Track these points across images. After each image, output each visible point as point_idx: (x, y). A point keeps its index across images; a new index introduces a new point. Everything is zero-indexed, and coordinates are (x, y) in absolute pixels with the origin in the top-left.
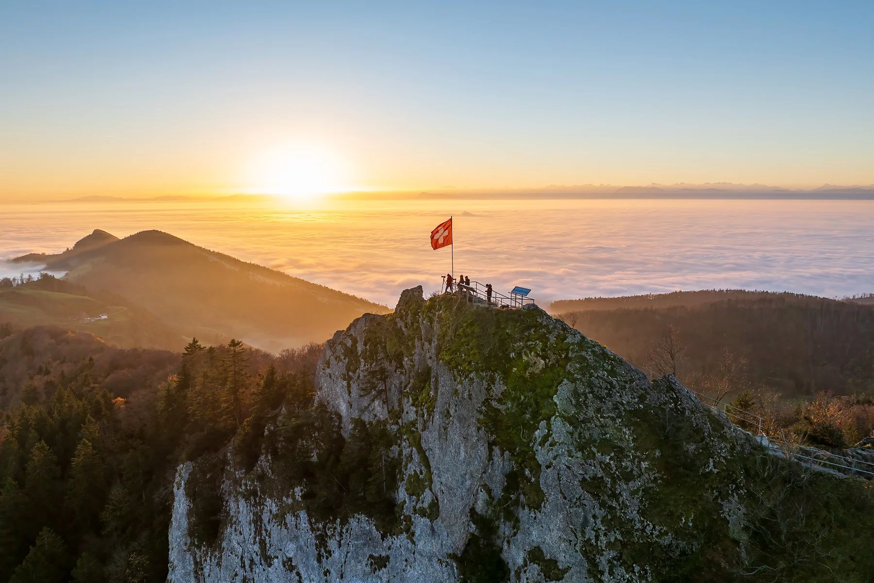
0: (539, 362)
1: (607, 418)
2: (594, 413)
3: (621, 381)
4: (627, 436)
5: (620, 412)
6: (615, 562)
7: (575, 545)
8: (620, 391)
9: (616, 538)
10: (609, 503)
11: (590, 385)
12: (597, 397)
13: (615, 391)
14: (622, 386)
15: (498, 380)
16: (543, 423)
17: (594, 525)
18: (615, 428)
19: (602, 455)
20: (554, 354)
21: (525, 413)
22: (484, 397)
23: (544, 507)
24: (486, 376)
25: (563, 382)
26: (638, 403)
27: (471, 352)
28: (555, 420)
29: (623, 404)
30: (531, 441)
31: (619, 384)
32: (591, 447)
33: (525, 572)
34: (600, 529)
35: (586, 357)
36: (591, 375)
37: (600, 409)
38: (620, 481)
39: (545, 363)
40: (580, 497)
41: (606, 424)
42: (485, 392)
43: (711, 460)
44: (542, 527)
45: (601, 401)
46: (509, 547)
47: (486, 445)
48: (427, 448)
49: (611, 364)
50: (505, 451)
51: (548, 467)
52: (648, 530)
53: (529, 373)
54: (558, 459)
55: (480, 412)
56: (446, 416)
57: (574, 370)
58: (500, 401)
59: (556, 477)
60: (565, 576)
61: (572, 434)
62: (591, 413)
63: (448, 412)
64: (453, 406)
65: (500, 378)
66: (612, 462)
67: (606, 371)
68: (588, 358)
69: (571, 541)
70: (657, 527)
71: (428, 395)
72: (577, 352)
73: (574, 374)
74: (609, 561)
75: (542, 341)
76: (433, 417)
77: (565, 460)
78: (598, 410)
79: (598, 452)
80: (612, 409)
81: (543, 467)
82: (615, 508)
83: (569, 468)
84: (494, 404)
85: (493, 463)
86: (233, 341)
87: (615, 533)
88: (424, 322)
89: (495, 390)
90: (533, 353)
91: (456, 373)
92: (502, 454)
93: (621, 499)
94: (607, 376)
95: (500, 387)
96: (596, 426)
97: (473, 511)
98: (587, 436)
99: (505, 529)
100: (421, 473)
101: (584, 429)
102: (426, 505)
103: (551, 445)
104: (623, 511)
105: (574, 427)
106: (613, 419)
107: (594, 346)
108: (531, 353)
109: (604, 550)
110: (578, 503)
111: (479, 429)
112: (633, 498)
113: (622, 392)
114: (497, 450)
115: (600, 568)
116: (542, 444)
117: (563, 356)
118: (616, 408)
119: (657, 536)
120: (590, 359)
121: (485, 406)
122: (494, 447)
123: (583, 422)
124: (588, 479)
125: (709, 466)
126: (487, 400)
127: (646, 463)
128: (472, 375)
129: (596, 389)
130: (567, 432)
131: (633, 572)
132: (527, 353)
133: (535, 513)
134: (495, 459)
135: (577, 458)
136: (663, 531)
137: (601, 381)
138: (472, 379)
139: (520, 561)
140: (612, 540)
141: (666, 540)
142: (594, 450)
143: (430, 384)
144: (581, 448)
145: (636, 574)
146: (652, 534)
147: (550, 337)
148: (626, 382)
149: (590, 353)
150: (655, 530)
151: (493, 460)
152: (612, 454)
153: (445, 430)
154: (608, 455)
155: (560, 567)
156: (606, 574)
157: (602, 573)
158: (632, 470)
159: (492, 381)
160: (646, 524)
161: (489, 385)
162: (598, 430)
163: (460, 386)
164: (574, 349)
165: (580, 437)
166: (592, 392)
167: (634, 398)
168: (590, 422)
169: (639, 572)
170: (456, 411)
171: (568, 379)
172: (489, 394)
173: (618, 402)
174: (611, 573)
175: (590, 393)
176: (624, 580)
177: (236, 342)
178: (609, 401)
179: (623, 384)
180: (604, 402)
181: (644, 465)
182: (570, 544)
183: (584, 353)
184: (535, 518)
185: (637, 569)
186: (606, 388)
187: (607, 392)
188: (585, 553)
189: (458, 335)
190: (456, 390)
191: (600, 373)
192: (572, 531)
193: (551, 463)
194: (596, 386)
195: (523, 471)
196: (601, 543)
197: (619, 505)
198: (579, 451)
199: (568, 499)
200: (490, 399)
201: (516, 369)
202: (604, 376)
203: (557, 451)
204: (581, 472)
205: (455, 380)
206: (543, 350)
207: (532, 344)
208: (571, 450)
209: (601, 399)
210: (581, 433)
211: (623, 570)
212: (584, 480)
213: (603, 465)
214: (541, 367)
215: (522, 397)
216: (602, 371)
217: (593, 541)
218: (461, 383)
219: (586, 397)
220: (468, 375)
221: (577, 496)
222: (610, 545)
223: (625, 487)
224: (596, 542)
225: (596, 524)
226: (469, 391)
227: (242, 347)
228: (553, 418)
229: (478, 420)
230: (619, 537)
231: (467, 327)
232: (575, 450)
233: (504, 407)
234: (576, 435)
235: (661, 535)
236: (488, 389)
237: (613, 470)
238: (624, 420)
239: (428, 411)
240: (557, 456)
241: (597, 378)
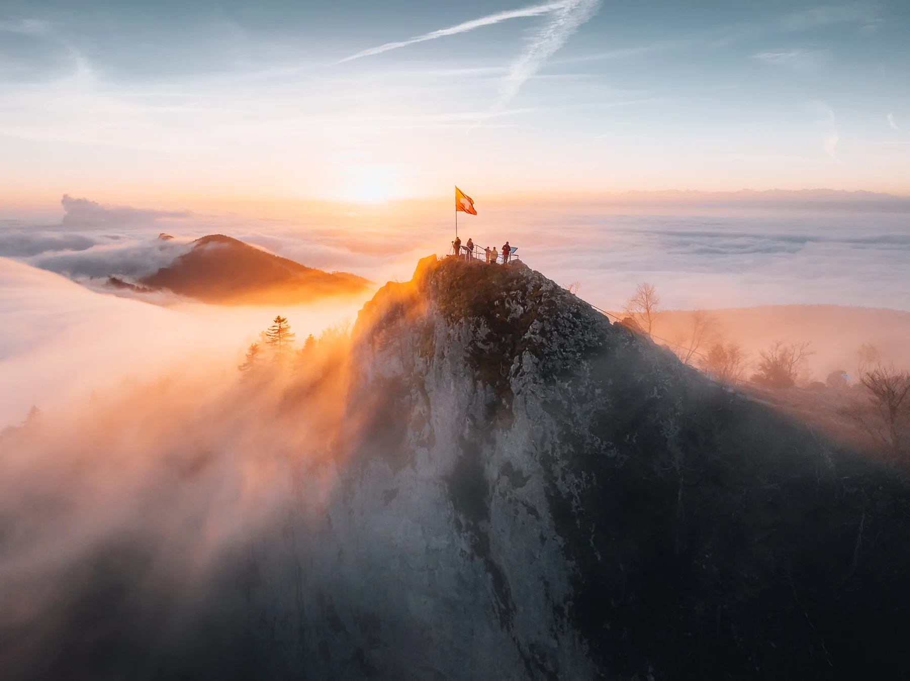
0: (519, 308)
1: (569, 352)
2: (558, 347)
3: (584, 322)
4: (585, 368)
5: (581, 348)
6: (567, 470)
7: (535, 457)
8: (583, 330)
9: (569, 450)
10: (566, 421)
11: (556, 324)
12: (560, 334)
13: (577, 329)
14: (585, 326)
15: (483, 323)
16: (517, 358)
17: (551, 439)
18: (575, 361)
19: (562, 382)
20: (531, 301)
21: (504, 352)
22: (471, 339)
23: (514, 427)
24: (474, 320)
25: (534, 323)
26: (598, 341)
27: (462, 301)
28: (525, 354)
29: (584, 341)
30: (508, 375)
31: (582, 324)
32: (552, 376)
33: (498, 483)
34: (556, 443)
35: (555, 302)
36: (558, 316)
37: (564, 344)
38: (575, 403)
39: (524, 309)
40: (541, 416)
41: (567, 358)
42: (472, 334)
43: (655, 388)
44: (512, 444)
45: (565, 338)
46: (488, 466)
47: (471, 380)
48: (429, 390)
49: (577, 308)
50: (487, 384)
51: (518, 394)
52: (596, 444)
53: (510, 318)
54: (525, 386)
55: (467, 351)
56: (441, 358)
57: (543, 312)
58: (484, 342)
59: (523, 401)
60: (527, 482)
61: (537, 364)
62: (555, 347)
63: (443, 354)
64: (446, 348)
65: (484, 322)
66: (570, 388)
67: (571, 313)
68: (557, 302)
69: (532, 453)
70: (605, 443)
71: (431, 344)
72: (548, 298)
73: (543, 315)
74: (562, 469)
75: (521, 291)
76: (433, 361)
77: (531, 386)
78: (561, 346)
79: (558, 379)
80: (574, 345)
81: (515, 395)
82: (570, 426)
83: (533, 392)
84: (479, 344)
85: (477, 396)
86: (279, 318)
87: (568, 446)
88: (432, 282)
89: (480, 332)
90: (514, 301)
91: (449, 320)
92: (485, 387)
93: (575, 419)
94: (572, 318)
95: (484, 330)
96: (559, 358)
97: (461, 437)
98: (550, 366)
99: (486, 451)
100: (424, 412)
101: (547, 360)
102: (425, 437)
103: (521, 375)
104: (576, 428)
105: (539, 359)
106: (574, 353)
107: (564, 294)
108: (512, 301)
109: (558, 460)
110: (540, 422)
111: (466, 365)
112: (585, 418)
113: (584, 331)
114: (480, 384)
115: (555, 475)
116: (515, 376)
117: (538, 302)
118: (577, 343)
119: (604, 450)
120: (558, 303)
121: (472, 347)
122: (478, 381)
123: (547, 355)
124: (549, 402)
125: (653, 393)
126: (473, 341)
127: (600, 390)
128: (462, 320)
129: (560, 328)
130: (534, 363)
131: (581, 477)
132: (510, 302)
133: (507, 433)
134: (479, 391)
135: (540, 384)
136: (609, 446)
137: (566, 321)
138: (461, 324)
139: (496, 476)
140: (566, 452)
141: (612, 453)
142: (555, 377)
143: (433, 336)
144: (544, 376)
145: (584, 479)
146: (600, 447)
147: (528, 286)
148: (589, 323)
149: (559, 298)
150: (603, 445)
151: (477, 392)
152: (570, 382)
153: (440, 369)
154: (567, 382)
155: (524, 476)
156: (560, 480)
157: (556, 479)
158: (586, 394)
159: (478, 325)
160: (595, 439)
161: (475, 328)
162: (560, 362)
163: (452, 330)
164: (546, 295)
165: (544, 367)
166: (557, 330)
167: (595, 337)
168: (553, 355)
169: (586, 478)
170: (448, 352)
171: (538, 320)
172: (475, 336)
173: (580, 339)
174: (563, 479)
175: (555, 330)
176: (574, 484)
177: (281, 319)
178: (572, 338)
179: (586, 325)
180: (568, 339)
181: (598, 391)
182: (532, 456)
183: (553, 298)
184: (507, 438)
185: (584, 474)
186: (570, 327)
187: (570, 330)
188: (543, 463)
189: (452, 287)
190: (449, 334)
191: (566, 315)
192: (534, 445)
193: (520, 390)
194: (560, 326)
195: (501, 400)
196: (556, 454)
197: (574, 423)
198: (542, 378)
199: (532, 418)
200: (476, 340)
201: (499, 315)
202: (569, 317)
203: (525, 379)
204: (543, 396)
205: (448, 326)
206: (522, 298)
207: (514, 294)
208: (536, 378)
209: (565, 336)
210: (545, 364)
211: (573, 476)
212: (545, 402)
213: (562, 391)
214: (520, 313)
215: (503, 339)
216: (568, 313)
217: (550, 452)
218: (453, 328)
219: (552, 334)
220: (459, 320)
221: (539, 416)
222: (564, 456)
223: (579, 408)
224: (552, 453)
225: (553, 438)
226: (459, 334)
227: (287, 324)
228: (524, 353)
229: (465, 358)
230: (572, 450)
231: (460, 279)
232: (539, 377)
233: (488, 348)
234: (541, 366)
235: (607, 448)
236: (475, 332)
237: (569, 395)
238: (584, 354)
239: (430, 357)
240: (525, 383)
241: (562, 318)
